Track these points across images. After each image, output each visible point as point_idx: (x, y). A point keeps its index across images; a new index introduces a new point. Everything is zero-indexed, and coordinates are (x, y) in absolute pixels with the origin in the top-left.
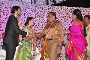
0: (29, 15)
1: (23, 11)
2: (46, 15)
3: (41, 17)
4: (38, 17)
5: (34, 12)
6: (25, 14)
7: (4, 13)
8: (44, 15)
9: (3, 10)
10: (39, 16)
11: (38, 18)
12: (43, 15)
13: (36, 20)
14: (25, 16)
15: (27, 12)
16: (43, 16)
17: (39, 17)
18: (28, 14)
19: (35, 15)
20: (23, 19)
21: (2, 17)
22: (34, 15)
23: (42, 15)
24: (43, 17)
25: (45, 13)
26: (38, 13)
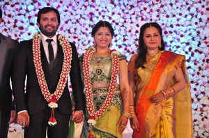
0: (103, 16)
1: (86, 7)
2: (158, 10)
3: (142, 19)
4: (134, 20)
5: (118, 7)
6: (91, 14)
7: (30, 17)
8: (151, 10)
9: (27, 11)
10: (135, 16)
11: (132, 23)
12: (148, 10)
13: (128, 30)
14: (91, 20)
15: (97, 7)
16: (148, 16)
17: (137, 18)
18: (103, 14)
19: (122, 14)
20: (87, 29)
21: (27, 30)
22: (119, 14)
23: (144, 12)
24: (147, 19)
25: (153, 4)
26: (132, 6)
